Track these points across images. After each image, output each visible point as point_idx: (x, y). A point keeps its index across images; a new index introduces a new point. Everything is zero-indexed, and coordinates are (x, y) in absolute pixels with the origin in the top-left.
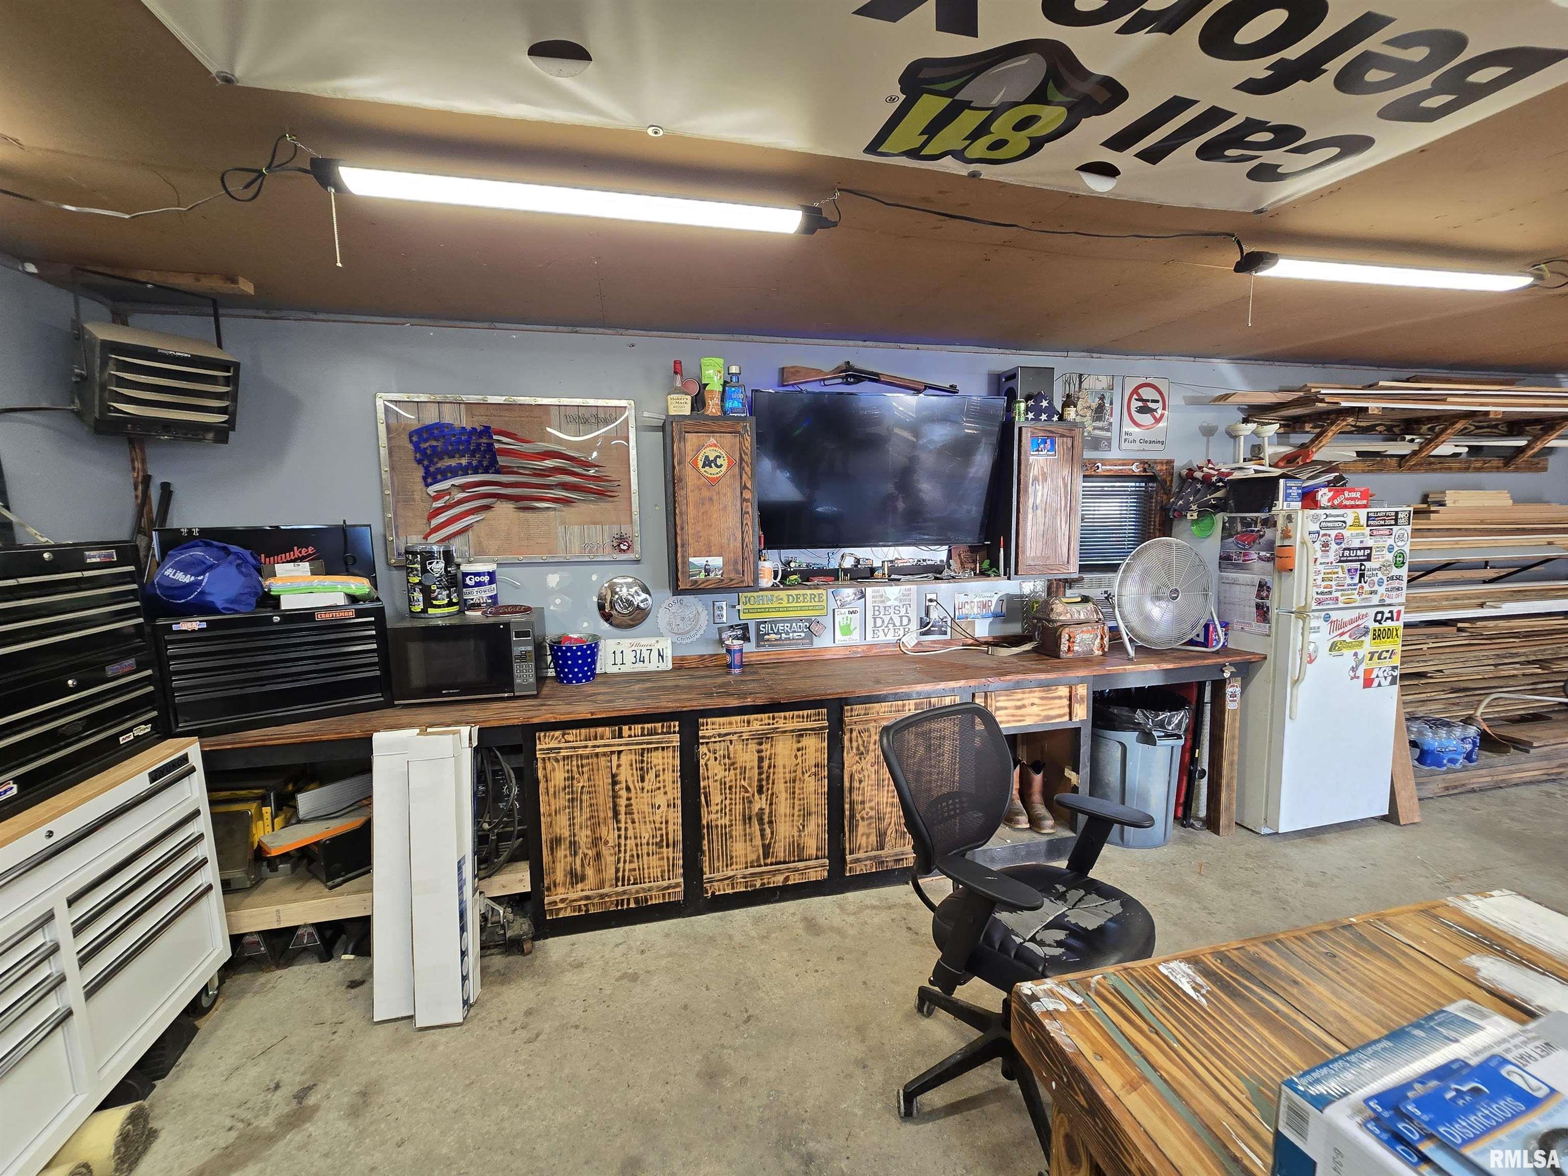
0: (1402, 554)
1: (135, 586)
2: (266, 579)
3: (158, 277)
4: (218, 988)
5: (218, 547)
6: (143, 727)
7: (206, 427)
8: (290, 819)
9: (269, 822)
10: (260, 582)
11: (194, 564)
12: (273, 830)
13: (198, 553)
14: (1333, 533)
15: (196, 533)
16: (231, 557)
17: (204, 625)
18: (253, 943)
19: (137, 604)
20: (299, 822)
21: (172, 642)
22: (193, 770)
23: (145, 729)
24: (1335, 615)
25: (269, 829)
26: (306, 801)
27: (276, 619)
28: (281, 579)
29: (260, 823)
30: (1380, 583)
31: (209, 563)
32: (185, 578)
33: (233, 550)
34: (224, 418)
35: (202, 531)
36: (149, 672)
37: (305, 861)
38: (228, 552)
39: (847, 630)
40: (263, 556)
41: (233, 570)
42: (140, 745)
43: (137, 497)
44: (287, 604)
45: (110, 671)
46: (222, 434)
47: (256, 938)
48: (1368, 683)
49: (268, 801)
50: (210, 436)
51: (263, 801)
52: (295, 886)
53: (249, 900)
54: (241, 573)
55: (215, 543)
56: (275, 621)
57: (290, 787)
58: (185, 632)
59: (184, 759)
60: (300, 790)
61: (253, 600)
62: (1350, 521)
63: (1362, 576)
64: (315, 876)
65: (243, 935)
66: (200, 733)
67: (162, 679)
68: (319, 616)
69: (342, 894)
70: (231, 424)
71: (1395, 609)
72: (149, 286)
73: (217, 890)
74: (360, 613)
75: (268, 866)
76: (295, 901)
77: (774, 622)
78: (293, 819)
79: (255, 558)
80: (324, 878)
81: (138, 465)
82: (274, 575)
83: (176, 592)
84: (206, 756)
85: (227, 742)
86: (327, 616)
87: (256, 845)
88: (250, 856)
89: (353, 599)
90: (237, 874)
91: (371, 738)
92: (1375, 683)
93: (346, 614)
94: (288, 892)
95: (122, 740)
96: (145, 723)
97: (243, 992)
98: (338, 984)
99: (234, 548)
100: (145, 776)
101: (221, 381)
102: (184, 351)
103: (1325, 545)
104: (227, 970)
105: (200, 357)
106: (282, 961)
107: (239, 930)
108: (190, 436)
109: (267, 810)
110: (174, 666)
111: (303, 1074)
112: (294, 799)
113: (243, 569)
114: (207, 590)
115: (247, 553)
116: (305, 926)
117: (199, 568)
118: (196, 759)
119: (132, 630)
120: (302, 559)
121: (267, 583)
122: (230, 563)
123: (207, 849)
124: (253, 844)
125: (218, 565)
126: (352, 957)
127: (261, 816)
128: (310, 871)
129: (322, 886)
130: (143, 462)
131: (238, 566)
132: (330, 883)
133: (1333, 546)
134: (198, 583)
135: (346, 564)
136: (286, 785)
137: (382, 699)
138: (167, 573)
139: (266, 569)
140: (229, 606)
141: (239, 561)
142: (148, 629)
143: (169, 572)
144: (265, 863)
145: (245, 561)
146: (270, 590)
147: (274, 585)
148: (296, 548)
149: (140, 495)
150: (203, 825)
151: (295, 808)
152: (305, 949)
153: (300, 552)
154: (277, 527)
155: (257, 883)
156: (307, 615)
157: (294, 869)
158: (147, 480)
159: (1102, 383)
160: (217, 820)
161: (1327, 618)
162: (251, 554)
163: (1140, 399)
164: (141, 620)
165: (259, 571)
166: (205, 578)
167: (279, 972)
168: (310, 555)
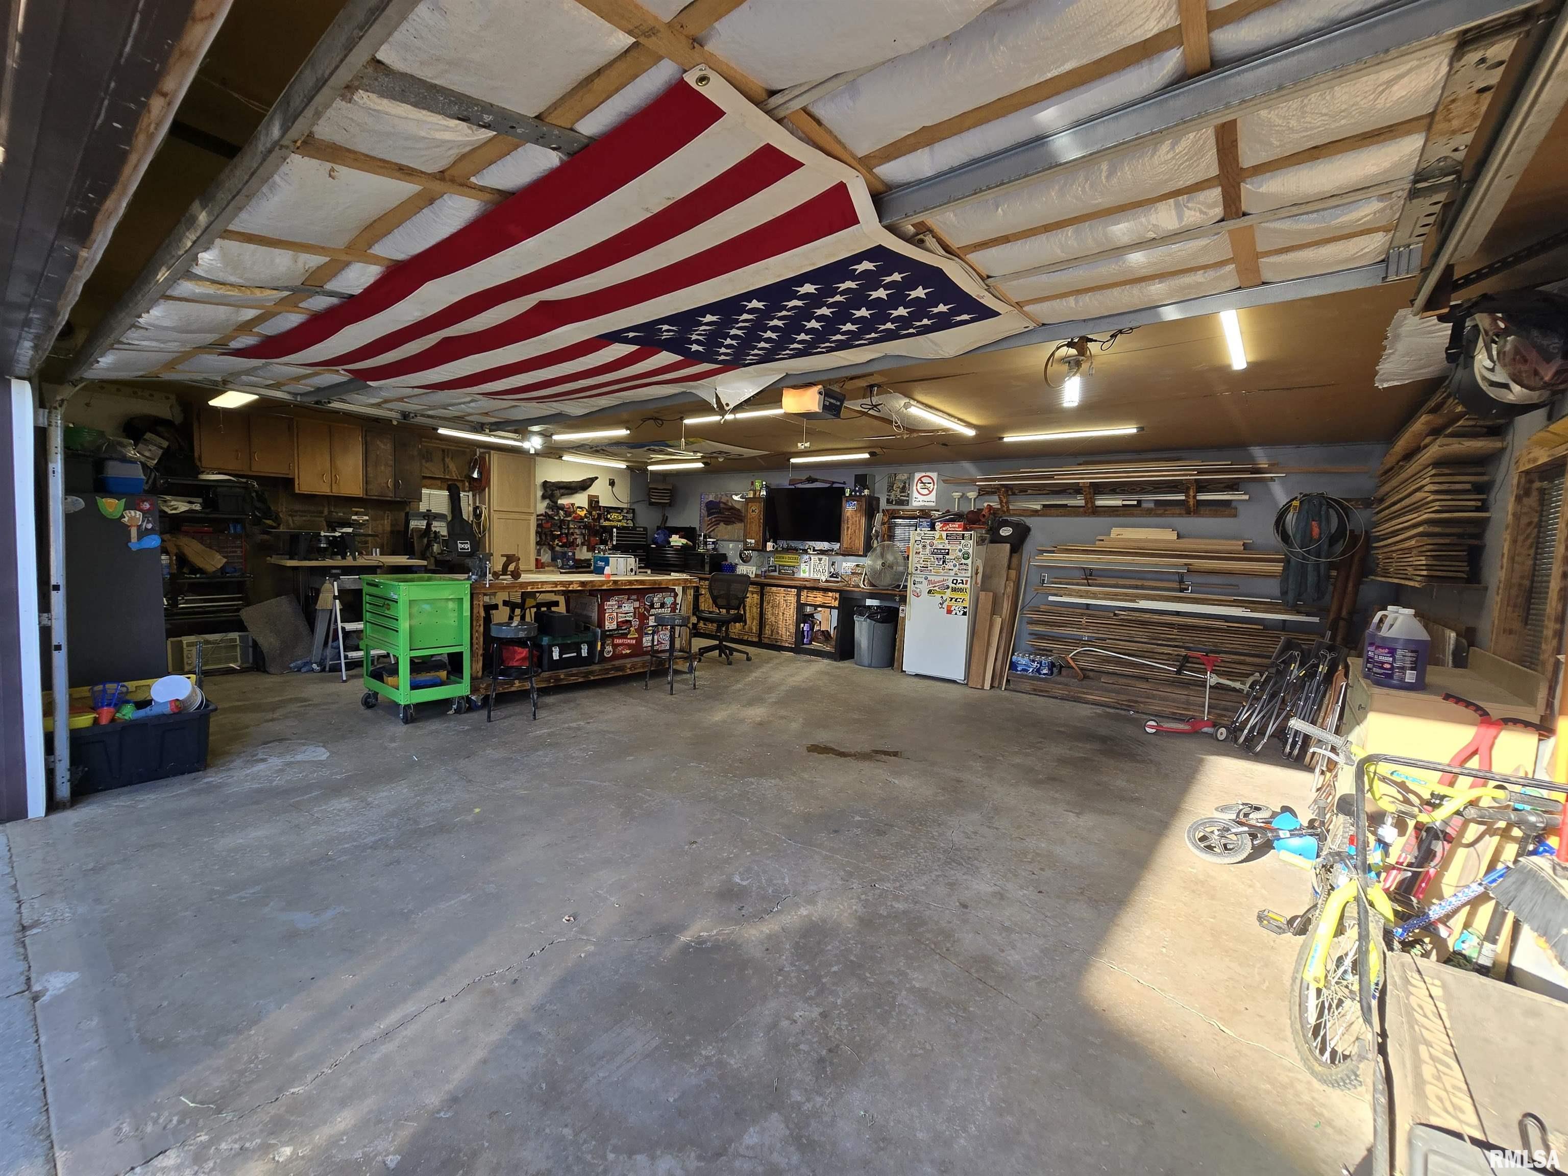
0: (968, 553)
7: (666, 503)
14: (928, 542)
24: (930, 578)
30: (955, 566)
32: (656, 536)
34: (669, 501)
39: (804, 572)
40: (672, 533)
48: (949, 612)
62: (937, 537)
63: (944, 562)
70: (671, 503)
71: (964, 579)
77: (784, 566)
82: (671, 537)
92: (954, 612)
99: (666, 530)
101: (668, 493)
102: (661, 487)
103: (924, 546)
105: (664, 488)
120: (680, 534)
133: (929, 547)
148: (679, 532)
154: (677, 527)
159: (905, 476)
161: (926, 578)
163: (922, 483)
165: (669, 536)
168: (682, 534)
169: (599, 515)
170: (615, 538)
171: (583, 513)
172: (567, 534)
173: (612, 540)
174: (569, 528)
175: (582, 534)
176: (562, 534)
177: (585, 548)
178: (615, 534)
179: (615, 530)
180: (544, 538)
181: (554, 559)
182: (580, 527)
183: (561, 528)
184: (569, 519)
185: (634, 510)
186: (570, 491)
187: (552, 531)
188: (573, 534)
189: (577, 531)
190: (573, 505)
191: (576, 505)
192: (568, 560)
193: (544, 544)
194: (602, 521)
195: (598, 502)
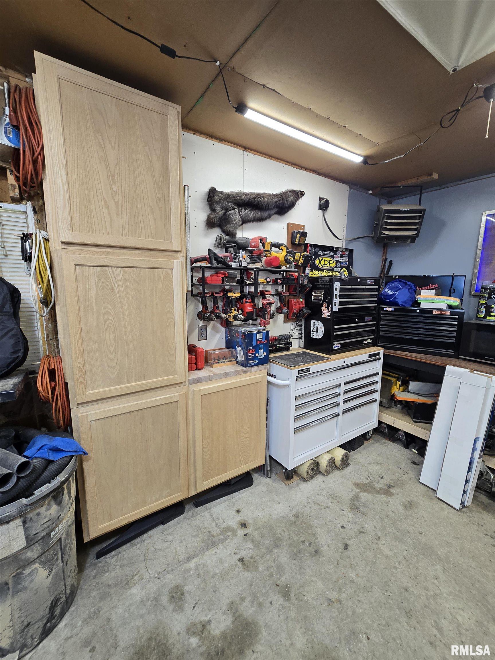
1: (377, 293)
2: (417, 296)
3: (405, 183)
4: (372, 435)
5: (403, 282)
6: (370, 340)
7: (408, 237)
8: (405, 389)
9: (398, 387)
10: (415, 296)
11: (395, 288)
12: (399, 391)
13: (396, 284)
15: (397, 277)
16: (407, 286)
17: (393, 310)
18: (384, 427)
19: (376, 299)
20: (408, 392)
21: (383, 314)
22: (380, 359)
23: (370, 341)
25: (398, 390)
26: (413, 385)
27: (418, 311)
28: (423, 296)
29: (395, 387)
31: (399, 288)
32: (390, 293)
33: (408, 284)
34: (415, 232)
35: (399, 276)
36: (375, 322)
37: (407, 408)
38: (406, 283)
40: (418, 287)
41: (407, 291)
42: (368, 345)
43: (382, 266)
44: (423, 305)
45: (366, 319)
46: (413, 239)
47: (385, 426)
49: (399, 379)
50: (409, 240)
51: (398, 379)
52: (402, 415)
53: (386, 411)
54: (409, 292)
55: (403, 281)
56: (417, 311)
57: (407, 379)
58: (387, 311)
59: (378, 354)
60: (411, 381)
61: (411, 303)
64: (409, 414)
65: (382, 422)
66: (385, 348)
67: (377, 325)
68: (435, 312)
69: (418, 426)
70: (417, 235)
72: (401, 187)
73: (378, 403)
74: (452, 314)
75: (394, 403)
76: (401, 420)
78: (406, 389)
79: (415, 288)
80: (413, 417)
81: (384, 255)
82: (420, 294)
83: (387, 297)
84: (385, 355)
85: (392, 353)
86: (438, 312)
87: (392, 394)
88: (390, 397)
89: (450, 307)
90: (385, 401)
91: (445, 368)
93: (446, 313)
94: (399, 415)
95: (365, 342)
96: (371, 339)
97: (377, 441)
98: (408, 459)
99: (409, 283)
100: (367, 355)
101: (418, 218)
102: (407, 208)
104: (375, 430)
105: (413, 209)
106: (391, 439)
107: (382, 420)
108: (403, 241)
109: (398, 383)
110: (382, 322)
111: (391, 480)
112: (409, 383)
113: (410, 291)
114: (397, 297)
115: (412, 285)
116: (402, 431)
117: (396, 289)
118: (381, 356)
119: (373, 308)
120: (433, 289)
121: (417, 297)
122: (406, 288)
123: (378, 387)
124: (391, 393)
125: (402, 288)
126: (416, 452)
127: (396, 385)
128: (407, 412)
129: (411, 420)
130: (386, 254)
131: (409, 289)
132: (414, 420)
134: (394, 294)
135: (450, 292)
136: (406, 377)
137: (454, 353)
138: (386, 291)
139: (418, 292)
140: (402, 304)
141: (409, 288)
142: (377, 308)
143: (386, 290)
144: (393, 402)
145: (412, 288)
146: (418, 300)
147: (419, 298)
148: (431, 285)
149: (383, 265)
150: (379, 378)
151: (408, 387)
152: (399, 440)
153: (432, 287)
154: (425, 276)
155: (389, 407)
156: (430, 311)
157: (402, 409)
158: (386, 259)
160: (383, 379)
162: (414, 285)
164: (376, 305)
165: (415, 292)
166: (397, 293)
167: (390, 442)
168: (436, 288)
169: (307, 260)
170: (337, 300)
171: (281, 255)
172: (253, 296)
173: (330, 303)
174: (256, 284)
175: (277, 293)
176: (243, 296)
177: (281, 317)
178: (337, 293)
179: (337, 285)
180: (210, 304)
181: (230, 344)
182: (275, 282)
183: (241, 283)
184: (258, 265)
185: (351, 251)
186: (258, 214)
187: (225, 292)
188: (263, 295)
189: (269, 288)
190: (262, 240)
191: (270, 240)
192: (256, 348)
193: (210, 319)
194: (308, 270)
195: (304, 235)
